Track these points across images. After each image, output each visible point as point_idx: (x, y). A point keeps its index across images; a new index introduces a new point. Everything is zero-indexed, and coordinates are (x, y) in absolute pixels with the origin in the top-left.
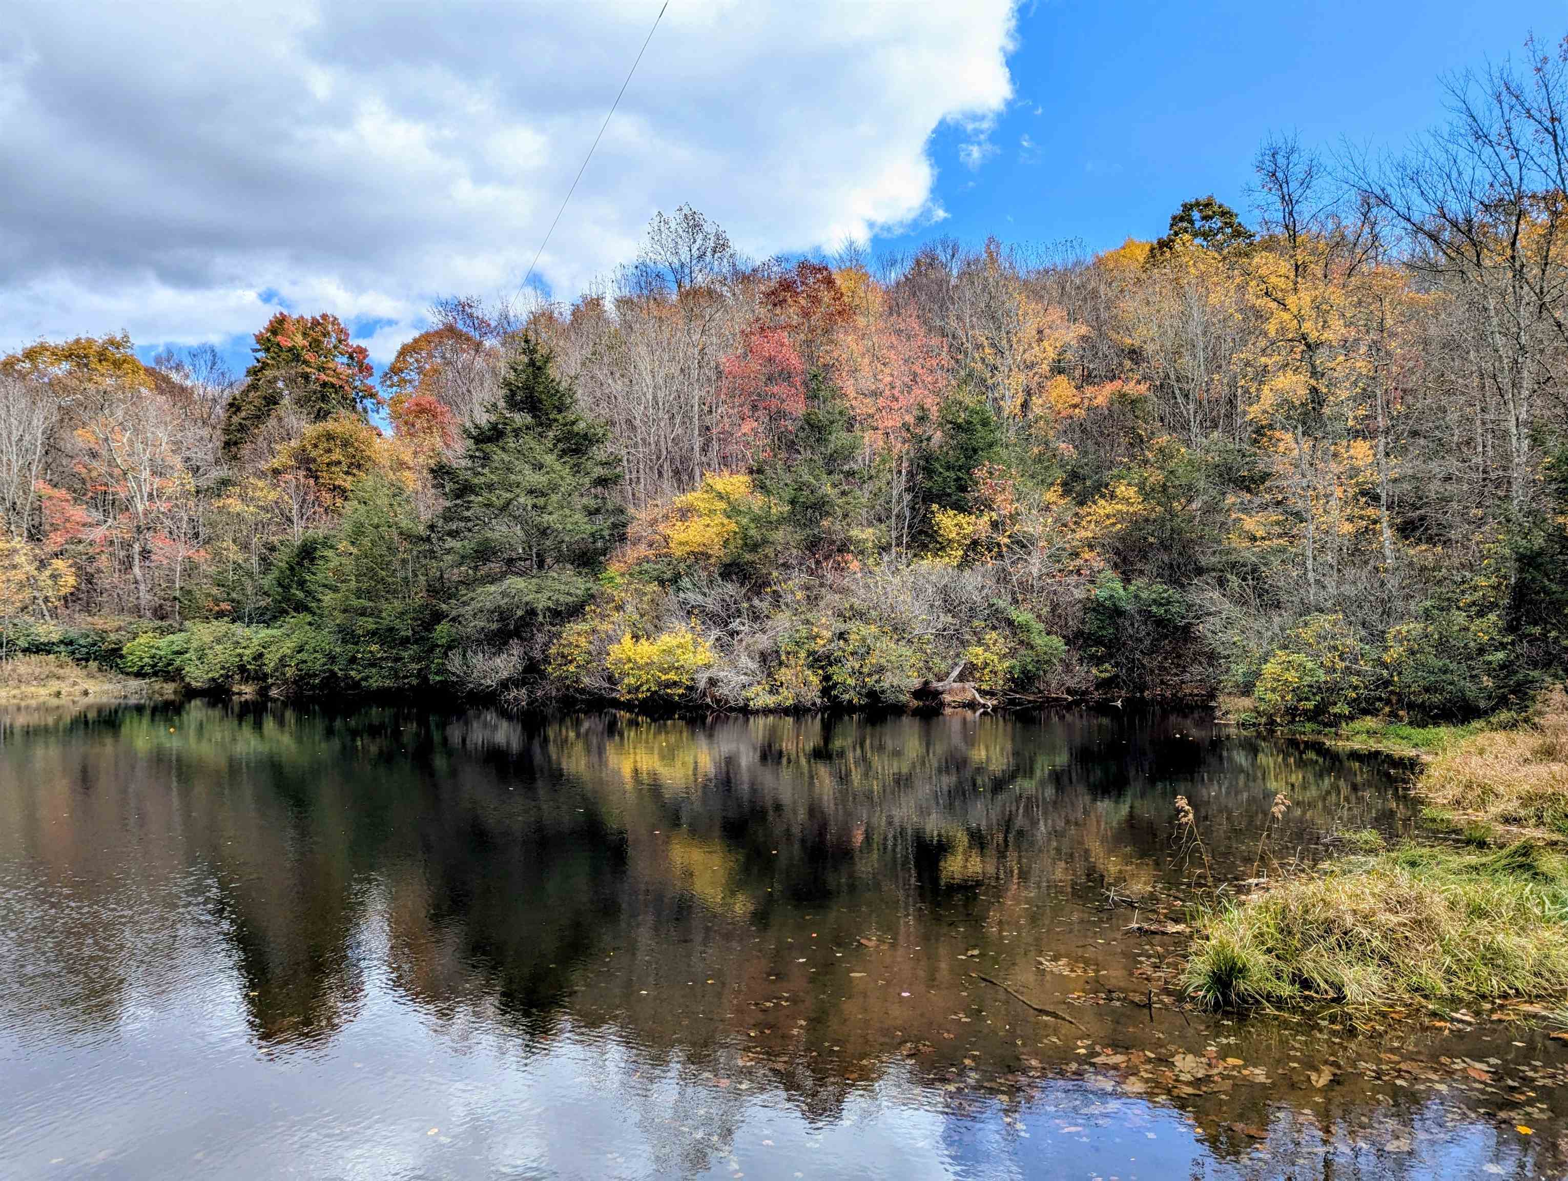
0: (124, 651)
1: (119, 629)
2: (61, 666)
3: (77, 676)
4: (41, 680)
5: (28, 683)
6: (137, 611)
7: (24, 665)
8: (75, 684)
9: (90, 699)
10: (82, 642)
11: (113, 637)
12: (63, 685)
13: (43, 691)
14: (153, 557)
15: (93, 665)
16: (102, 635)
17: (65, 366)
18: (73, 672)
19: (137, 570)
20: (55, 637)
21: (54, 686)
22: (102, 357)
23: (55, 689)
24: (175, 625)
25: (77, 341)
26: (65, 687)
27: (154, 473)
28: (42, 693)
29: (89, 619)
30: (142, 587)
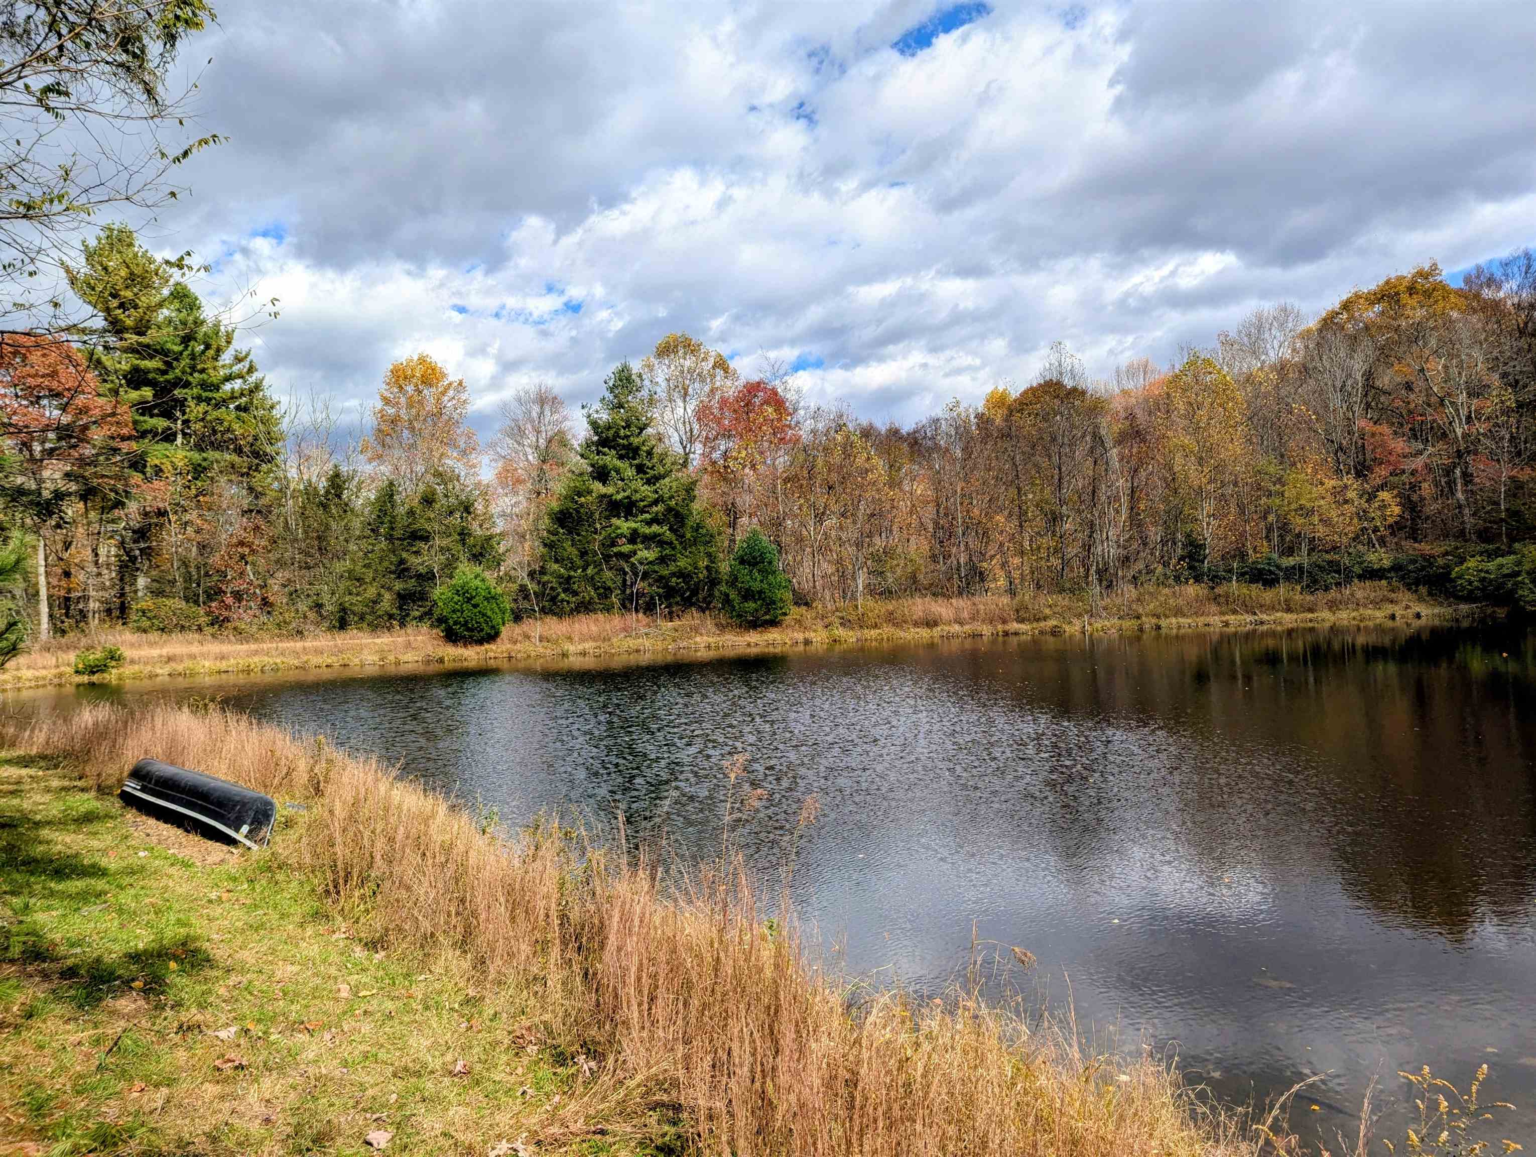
0: (1453, 575)
1: (1447, 553)
2: (1393, 591)
3: (1409, 600)
4: (1377, 604)
5: (1365, 606)
6: (1461, 534)
7: (1360, 590)
8: (1407, 607)
9: (1423, 621)
10: (1411, 567)
11: (1441, 561)
12: (1396, 608)
13: (1378, 614)
14: (1477, 480)
15: (1423, 590)
16: (1429, 560)
17: (1377, 308)
18: (1405, 597)
19: (1460, 495)
20: (1387, 563)
21: (1389, 609)
22: (1412, 290)
23: (1389, 612)
24: (1503, 547)
25: (1387, 282)
26: (1399, 611)
27: (1469, 395)
28: (1379, 615)
29: (1416, 545)
30: (1466, 511)
